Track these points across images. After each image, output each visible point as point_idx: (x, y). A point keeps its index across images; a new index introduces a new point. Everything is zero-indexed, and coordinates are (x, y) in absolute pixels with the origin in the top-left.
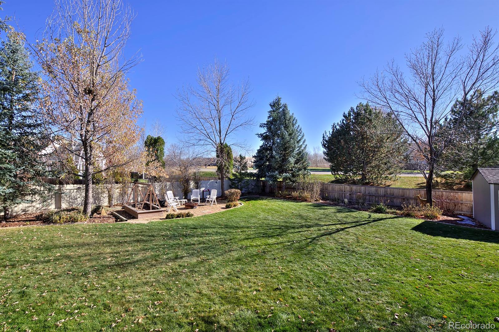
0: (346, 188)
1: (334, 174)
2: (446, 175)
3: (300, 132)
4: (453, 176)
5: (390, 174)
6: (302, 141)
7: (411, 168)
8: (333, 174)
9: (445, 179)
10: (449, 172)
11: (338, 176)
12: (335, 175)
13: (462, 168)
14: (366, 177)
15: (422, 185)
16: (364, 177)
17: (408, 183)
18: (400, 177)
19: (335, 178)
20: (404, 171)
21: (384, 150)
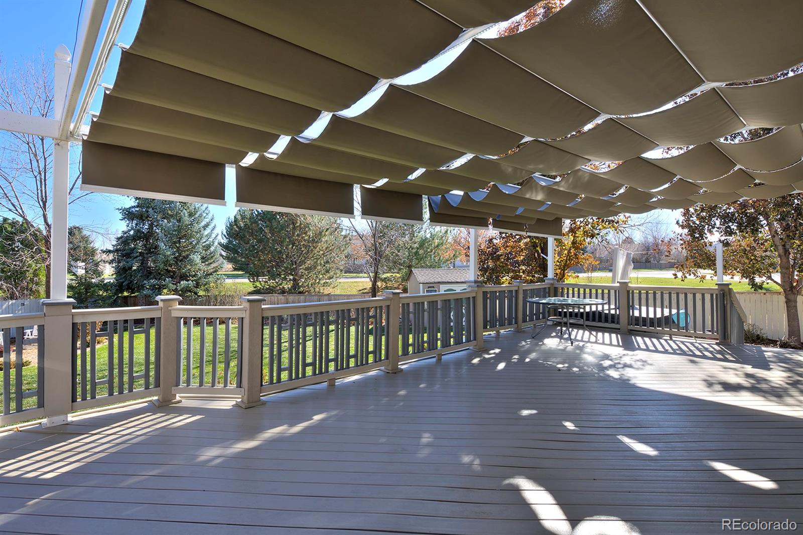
0: (279, 299)
1: (252, 280)
2: (385, 278)
3: (206, 212)
4: (392, 280)
5: (330, 278)
6: (211, 227)
7: (353, 270)
8: (250, 281)
9: (385, 282)
10: (388, 275)
11: (258, 284)
12: (254, 282)
13: (400, 269)
14: (298, 283)
15: (363, 291)
16: (296, 285)
17: (349, 289)
18: (340, 283)
19: (255, 288)
20: (344, 275)
21: (322, 245)
